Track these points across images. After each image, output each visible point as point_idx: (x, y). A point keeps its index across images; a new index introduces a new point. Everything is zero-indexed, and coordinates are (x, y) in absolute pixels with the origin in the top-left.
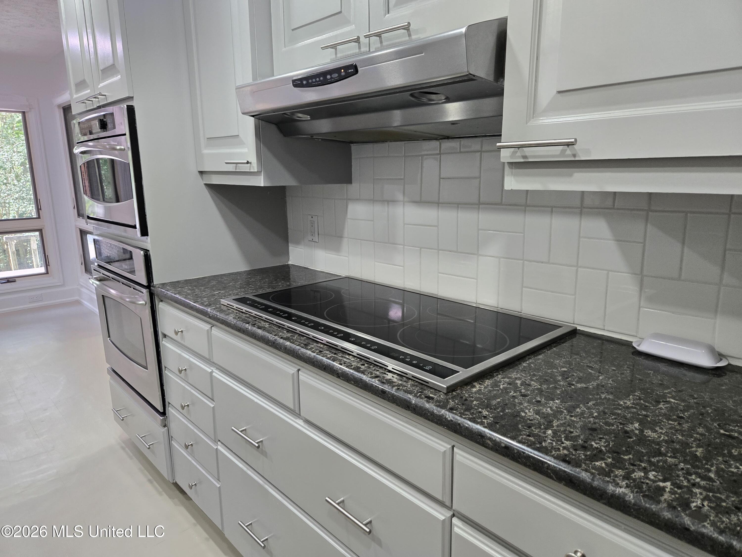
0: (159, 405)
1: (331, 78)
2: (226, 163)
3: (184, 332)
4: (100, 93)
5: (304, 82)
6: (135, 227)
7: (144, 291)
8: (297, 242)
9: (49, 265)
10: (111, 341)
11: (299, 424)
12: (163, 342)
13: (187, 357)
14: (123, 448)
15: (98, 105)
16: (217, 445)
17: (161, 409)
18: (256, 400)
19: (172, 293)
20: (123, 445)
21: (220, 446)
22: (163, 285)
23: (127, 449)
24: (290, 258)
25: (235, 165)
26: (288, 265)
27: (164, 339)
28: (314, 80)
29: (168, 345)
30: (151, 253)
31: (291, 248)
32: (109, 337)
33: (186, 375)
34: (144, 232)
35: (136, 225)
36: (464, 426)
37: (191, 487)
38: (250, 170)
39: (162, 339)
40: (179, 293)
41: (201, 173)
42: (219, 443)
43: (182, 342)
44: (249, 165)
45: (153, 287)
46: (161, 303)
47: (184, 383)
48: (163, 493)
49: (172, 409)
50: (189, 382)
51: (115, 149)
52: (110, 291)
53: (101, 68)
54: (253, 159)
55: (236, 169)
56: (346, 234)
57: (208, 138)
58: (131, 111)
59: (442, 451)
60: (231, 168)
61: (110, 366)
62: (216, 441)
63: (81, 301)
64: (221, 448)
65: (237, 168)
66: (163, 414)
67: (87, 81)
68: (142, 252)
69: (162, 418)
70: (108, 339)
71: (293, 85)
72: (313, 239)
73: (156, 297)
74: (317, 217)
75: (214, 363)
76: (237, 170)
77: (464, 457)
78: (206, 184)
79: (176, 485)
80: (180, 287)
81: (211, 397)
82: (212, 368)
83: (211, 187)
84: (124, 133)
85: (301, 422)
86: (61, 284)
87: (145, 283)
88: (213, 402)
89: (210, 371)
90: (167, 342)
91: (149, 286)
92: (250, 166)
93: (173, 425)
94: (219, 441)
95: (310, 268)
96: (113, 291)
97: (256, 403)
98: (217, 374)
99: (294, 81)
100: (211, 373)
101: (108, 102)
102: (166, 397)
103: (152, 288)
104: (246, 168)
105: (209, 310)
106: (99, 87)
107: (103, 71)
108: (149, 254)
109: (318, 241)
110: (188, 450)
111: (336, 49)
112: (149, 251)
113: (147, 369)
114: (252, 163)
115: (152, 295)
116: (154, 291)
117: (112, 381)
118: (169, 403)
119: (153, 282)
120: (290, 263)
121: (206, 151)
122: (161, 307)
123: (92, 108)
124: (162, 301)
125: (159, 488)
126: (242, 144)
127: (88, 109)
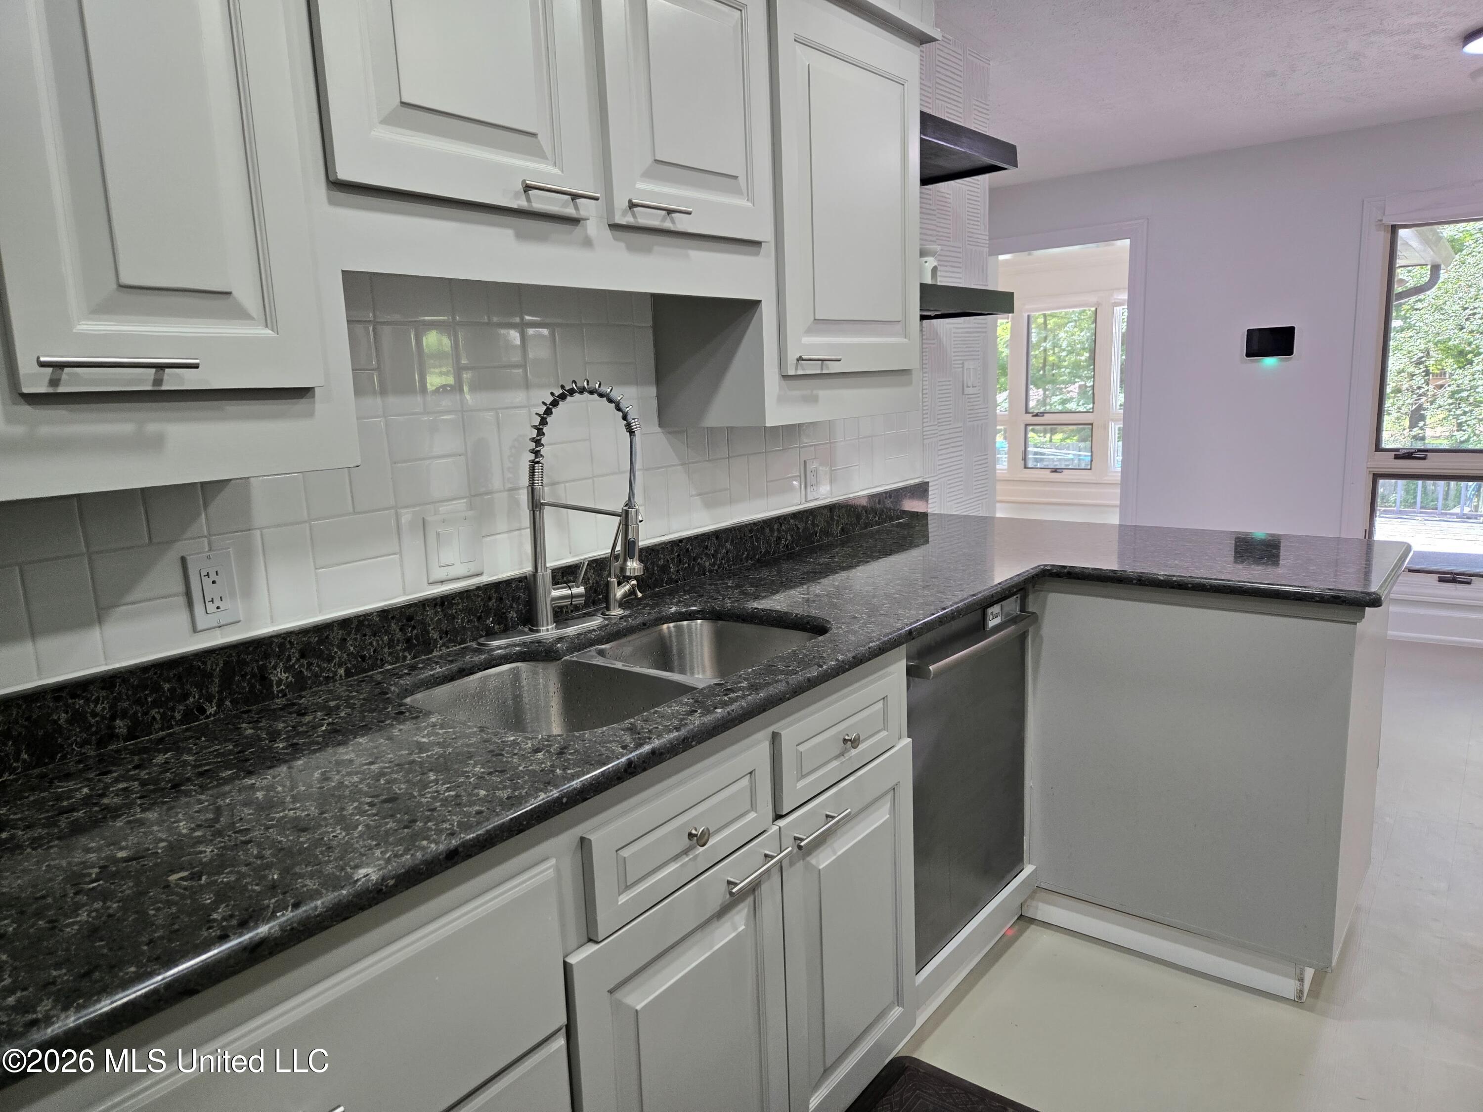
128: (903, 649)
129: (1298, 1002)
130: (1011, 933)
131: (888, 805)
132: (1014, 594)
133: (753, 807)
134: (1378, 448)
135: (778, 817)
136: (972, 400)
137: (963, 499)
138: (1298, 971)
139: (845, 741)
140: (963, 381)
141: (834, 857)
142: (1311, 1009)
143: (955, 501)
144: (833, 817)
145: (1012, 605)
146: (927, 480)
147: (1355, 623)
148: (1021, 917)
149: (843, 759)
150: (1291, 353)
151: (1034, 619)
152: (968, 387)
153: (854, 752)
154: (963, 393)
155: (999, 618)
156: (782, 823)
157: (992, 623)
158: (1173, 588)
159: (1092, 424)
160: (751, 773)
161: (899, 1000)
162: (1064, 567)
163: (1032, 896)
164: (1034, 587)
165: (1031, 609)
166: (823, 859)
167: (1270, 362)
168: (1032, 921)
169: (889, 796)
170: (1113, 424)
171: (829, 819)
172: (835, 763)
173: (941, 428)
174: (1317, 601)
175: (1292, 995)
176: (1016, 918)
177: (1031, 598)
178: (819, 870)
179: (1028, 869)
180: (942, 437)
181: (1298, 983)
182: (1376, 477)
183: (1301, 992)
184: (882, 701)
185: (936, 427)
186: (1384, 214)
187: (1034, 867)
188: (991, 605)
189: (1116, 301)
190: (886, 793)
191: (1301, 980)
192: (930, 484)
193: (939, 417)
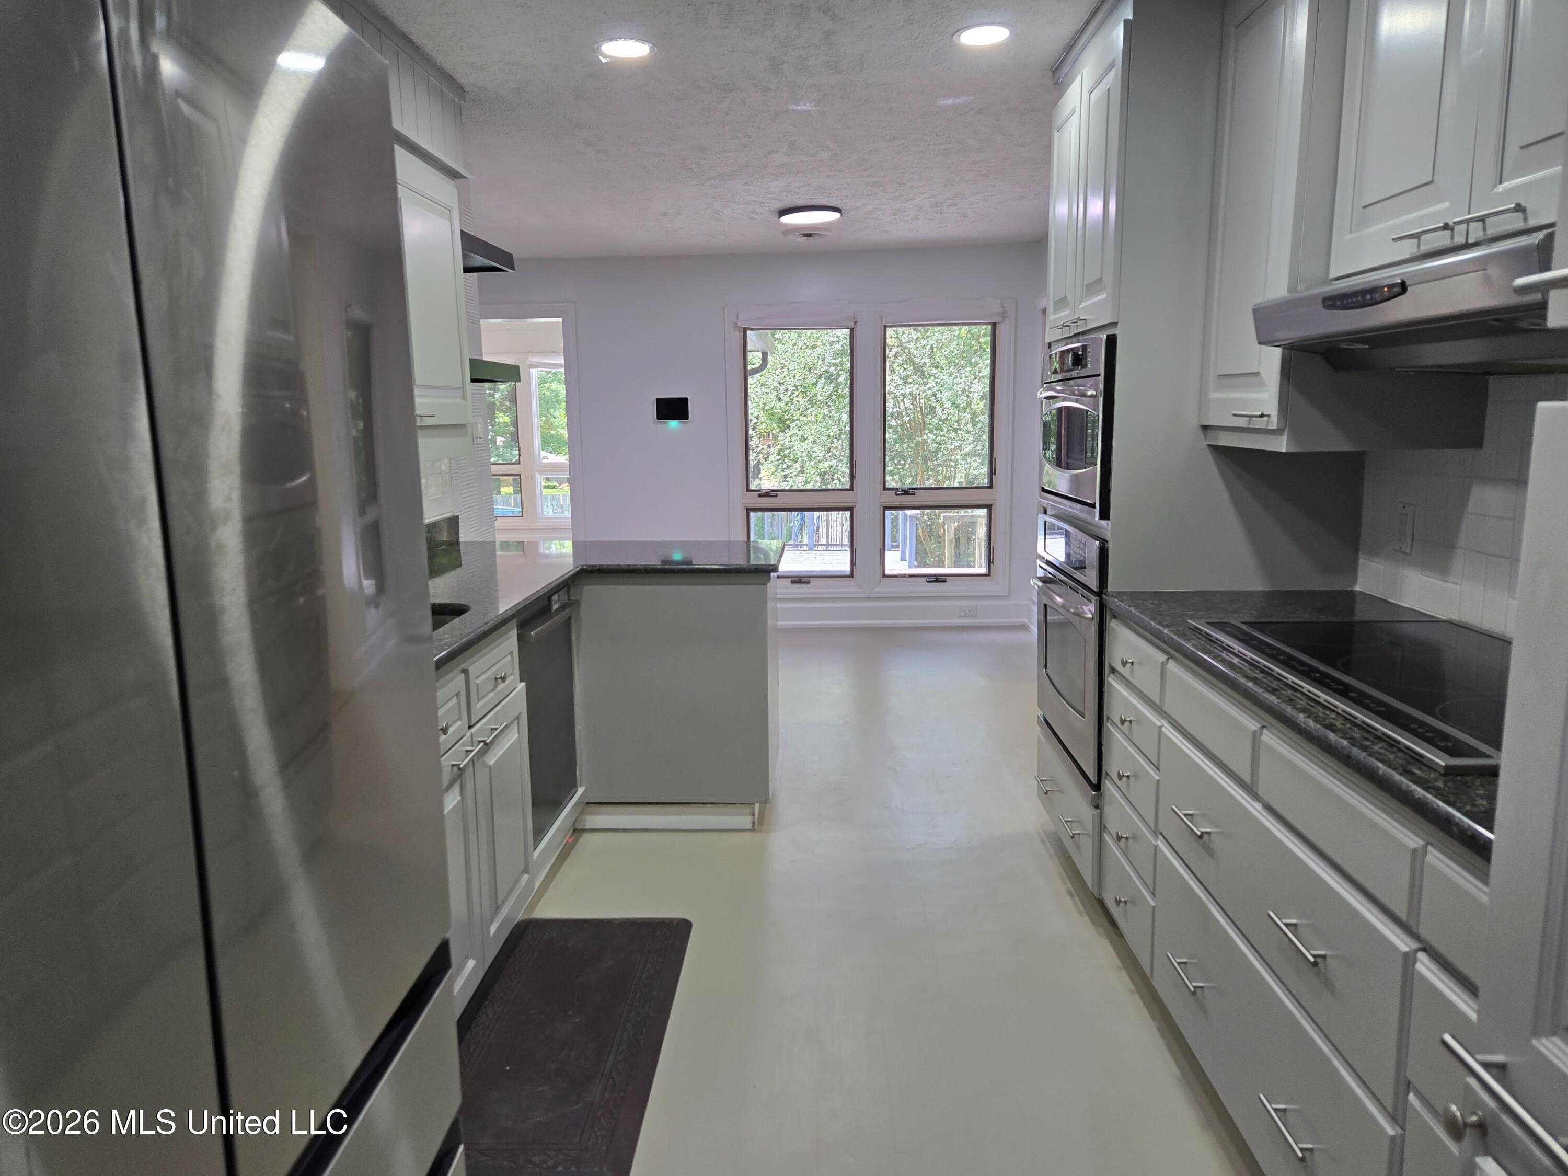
0: (1092, 772)
1: (1372, 299)
2: (1235, 415)
3: (1135, 664)
4: (1079, 317)
5: (1338, 303)
6: (1093, 506)
7: (1094, 599)
8: (1374, 552)
9: (993, 563)
10: (1047, 675)
11: (1255, 809)
12: (1110, 679)
13: (1135, 702)
14: (1043, 841)
15: (1076, 332)
16: (1156, 838)
17: (1094, 780)
18: (1208, 770)
19: (1126, 604)
20: (1045, 838)
21: (1161, 841)
22: (1119, 594)
23: (1048, 843)
24: (1360, 580)
25: (1248, 418)
26: (1352, 591)
27: (1111, 675)
28: (1350, 301)
29: (1114, 683)
30: (1110, 546)
31: (1361, 561)
32: (1046, 667)
33: (1130, 729)
34: (1104, 515)
35: (1095, 503)
36: (1432, 806)
37: (1118, 902)
38: (1267, 426)
39: (1109, 674)
40: (1136, 607)
41: (1205, 428)
42: (1160, 837)
43: (1131, 680)
44: (1265, 419)
45: (1105, 594)
46: (1113, 620)
47: (1128, 743)
48: (1085, 914)
49: (1110, 783)
50: (1133, 740)
51: (1085, 396)
52: (1055, 599)
53: (1086, 283)
54: (1273, 410)
55: (1249, 424)
56: (1461, 542)
57: (1219, 376)
58: (1112, 342)
59: (1412, 847)
60: (1242, 423)
61: (1041, 713)
62: (1157, 833)
63: (1028, 626)
64: (1161, 844)
65: (1252, 422)
66: (1097, 787)
67: (1069, 297)
68: (1098, 543)
69: (1094, 793)
70: (1044, 670)
71: (1324, 306)
72: (1400, 548)
73: (1108, 610)
74: (1412, 507)
75: (1166, 713)
76: (1251, 426)
77: (1438, 859)
78: (1209, 446)
79: (1101, 903)
80: (1141, 599)
81: (1156, 764)
82: (1163, 721)
83: (1218, 450)
84: (1098, 373)
85: (1258, 806)
86: (1004, 594)
87: (1094, 586)
88: (1158, 772)
89: (1159, 724)
90: (1114, 680)
91: (1100, 593)
92: (1268, 421)
93: (1108, 809)
94: (1161, 834)
95: (1391, 601)
96: (1058, 599)
97: (1208, 774)
98: (1169, 731)
99: (1325, 300)
100: (1160, 727)
101: (1087, 328)
102: (1103, 763)
103: (1104, 596)
104: (1261, 424)
105: (1165, 631)
106: (1081, 307)
107: (1088, 286)
108: (1108, 547)
109: (1408, 551)
110: (1120, 844)
111: (1419, 240)
112: (1107, 541)
113: (1084, 718)
114: (1272, 416)
115: (1102, 608)
116: (1106, 600)
117: (1041, 736)
118: (1107, 774)
119: (1107, 587)
120: (1357, 588)
121: (1215, 395)
122: (1113, 625)
123: (1068, 335)
124: (1115, 618)
125: (1080, 905)
126: (1262, 385)
127: (1064, 336)
128: (514, 622)
129: (753, 829)
130: (571, 840)
131: (516, 728)
132: (562, 588)
133: (460, 719)
134: (748, 490)
135: (470, 727)
136: (479, 449)
137: (479, 531)
138: (751, 809)
139: (496, 679)
140: (473, 435)
141: (496, 759)
142: (761, 831)
143: (475, 533)
144: (496, 729)
145: (563, 595)
146: (456, 514)
147: (766, 584)
148: (575, 830)
149: (495, 692)
150: (687, 418)
151: (577, 603)
152: (477, 438)
153: (502, 685)
154: (473, 444)
155: (557, 604)
156: (473, 730)
157: (555, 607)
158: (666, 573)
159: (520, 475)
160: (457, 694)
161: (526, 871)
162: (595, 566)
163: (582, 813)
164: (573, 583)
165: (572, 598)
166: (492, 759)
167: (674, 424)
168: (584, 830)
169: (516, 723)
170: (539, 475)
171: (493, 731)
172: (491, 695)
173: (461, 472)
174: (747, 573)
175: (749, 826)
176: (572, 831)
177: (572, 590)
178: (490, 766)
179: (581, 790)
180: (462, 480)
181: (752, 817)
182: (749, 510)
183: (754, 822)
184: (509, 656)
185: (457, 471)
186: (738, 319)
187: (584, 788)
188: (554, 594)
189: (531, 363)
190: (514, 720)
191: (753, 815)
192: (460, 517)
193: (460, 462)
